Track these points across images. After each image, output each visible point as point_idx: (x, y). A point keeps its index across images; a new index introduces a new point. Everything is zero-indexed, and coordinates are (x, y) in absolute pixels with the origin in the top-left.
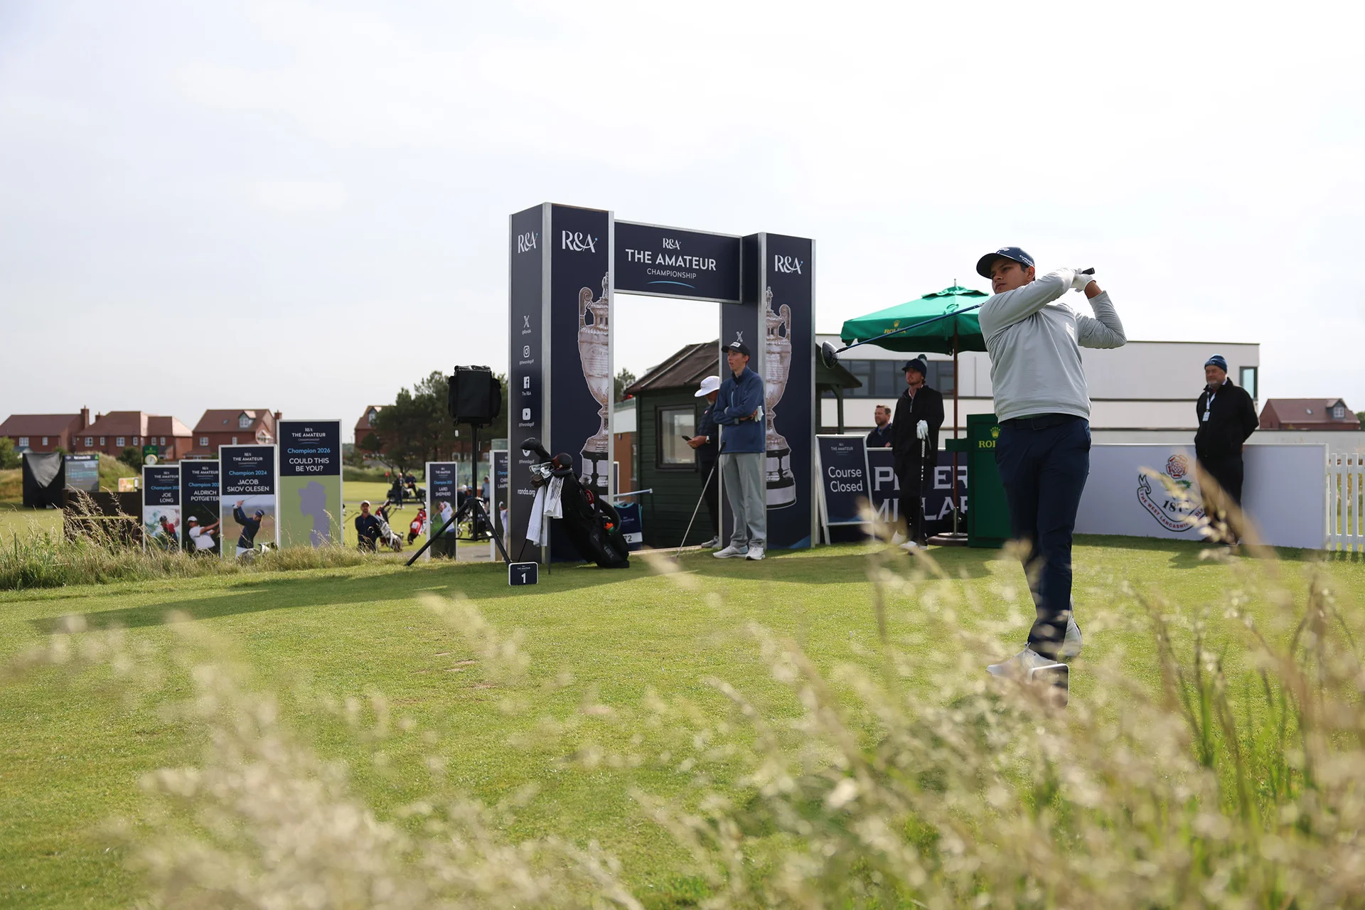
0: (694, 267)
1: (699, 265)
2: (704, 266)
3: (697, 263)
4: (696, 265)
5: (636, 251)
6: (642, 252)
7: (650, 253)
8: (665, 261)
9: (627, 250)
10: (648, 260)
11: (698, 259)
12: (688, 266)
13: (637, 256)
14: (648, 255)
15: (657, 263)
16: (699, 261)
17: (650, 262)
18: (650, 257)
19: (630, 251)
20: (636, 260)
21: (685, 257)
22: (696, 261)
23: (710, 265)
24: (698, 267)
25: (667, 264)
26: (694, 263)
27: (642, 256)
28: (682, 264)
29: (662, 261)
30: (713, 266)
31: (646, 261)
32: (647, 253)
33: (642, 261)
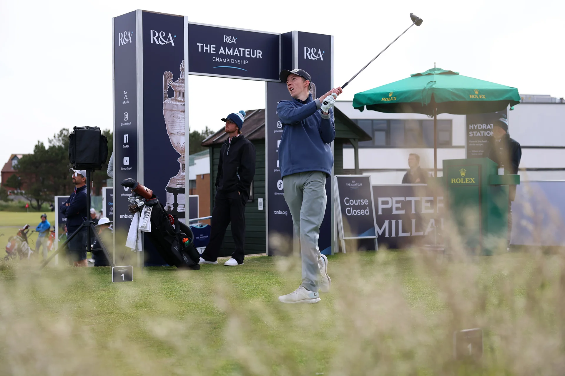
0: (246, 56)
1: (250, 54)
2: (253, 55)
3: (249, 53)
4: (248, 54)
5: (205, 45)
6: (209, 45)
7: (215, 46)
8: (225, 52)
9: (198, 44)
10: (213, 51)
11: (249, 50)
12: (242, 55)
13: (205, 48)
14: (213, 47)
15: (220, 53)
16: (250, 52)
17: (215, 52)
18: (214, 49)
19: (200, 45)
20: (205, 51)
21: (240, 49)
22: (248, 51)
23: (258, 54)
24: (249, 56)
25: (227, 54)
26: (246, 53)
27: (208, 48)
28: (238, 54)
29: (223, 52)
30: (260, 55)
31: (212, 52)
32: (212, 46)
33: (209, 52)
